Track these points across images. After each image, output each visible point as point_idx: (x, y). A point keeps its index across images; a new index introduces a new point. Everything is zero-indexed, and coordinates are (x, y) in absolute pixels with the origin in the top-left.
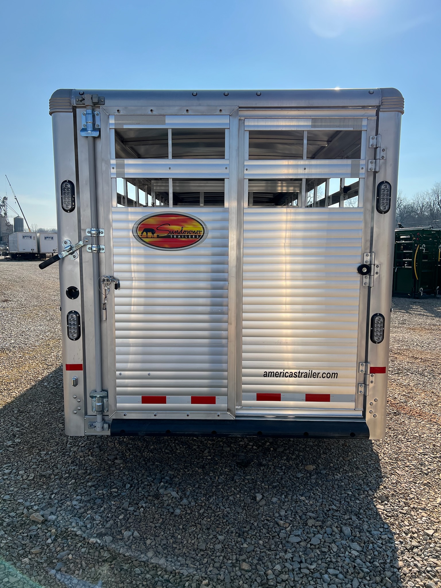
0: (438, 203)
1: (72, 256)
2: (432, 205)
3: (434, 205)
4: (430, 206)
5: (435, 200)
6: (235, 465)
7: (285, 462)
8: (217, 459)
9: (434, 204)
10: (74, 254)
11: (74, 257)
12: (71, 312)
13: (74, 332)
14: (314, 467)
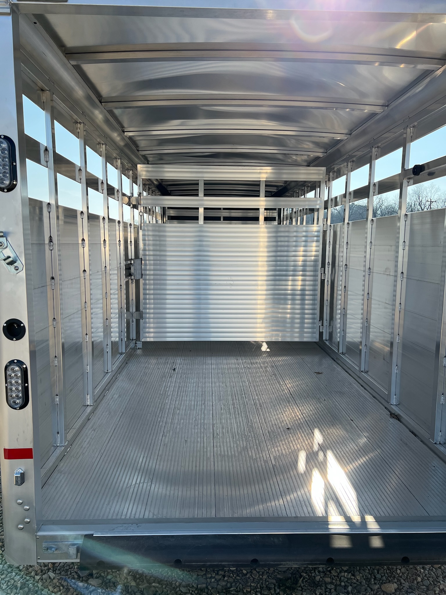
0: (419, 203)
1: (12, 267)
2: (413, 205)
3: (414, 206)
4: (411, 206)
5: (415, 200)
6: (275, 585)
7: (349, 577)
8: (245, 572)
9: (415, 204)
10: (15, 264)
11: (17, 269)
12: (12, 362)
13: (17, 396)
14: (395, 586)
